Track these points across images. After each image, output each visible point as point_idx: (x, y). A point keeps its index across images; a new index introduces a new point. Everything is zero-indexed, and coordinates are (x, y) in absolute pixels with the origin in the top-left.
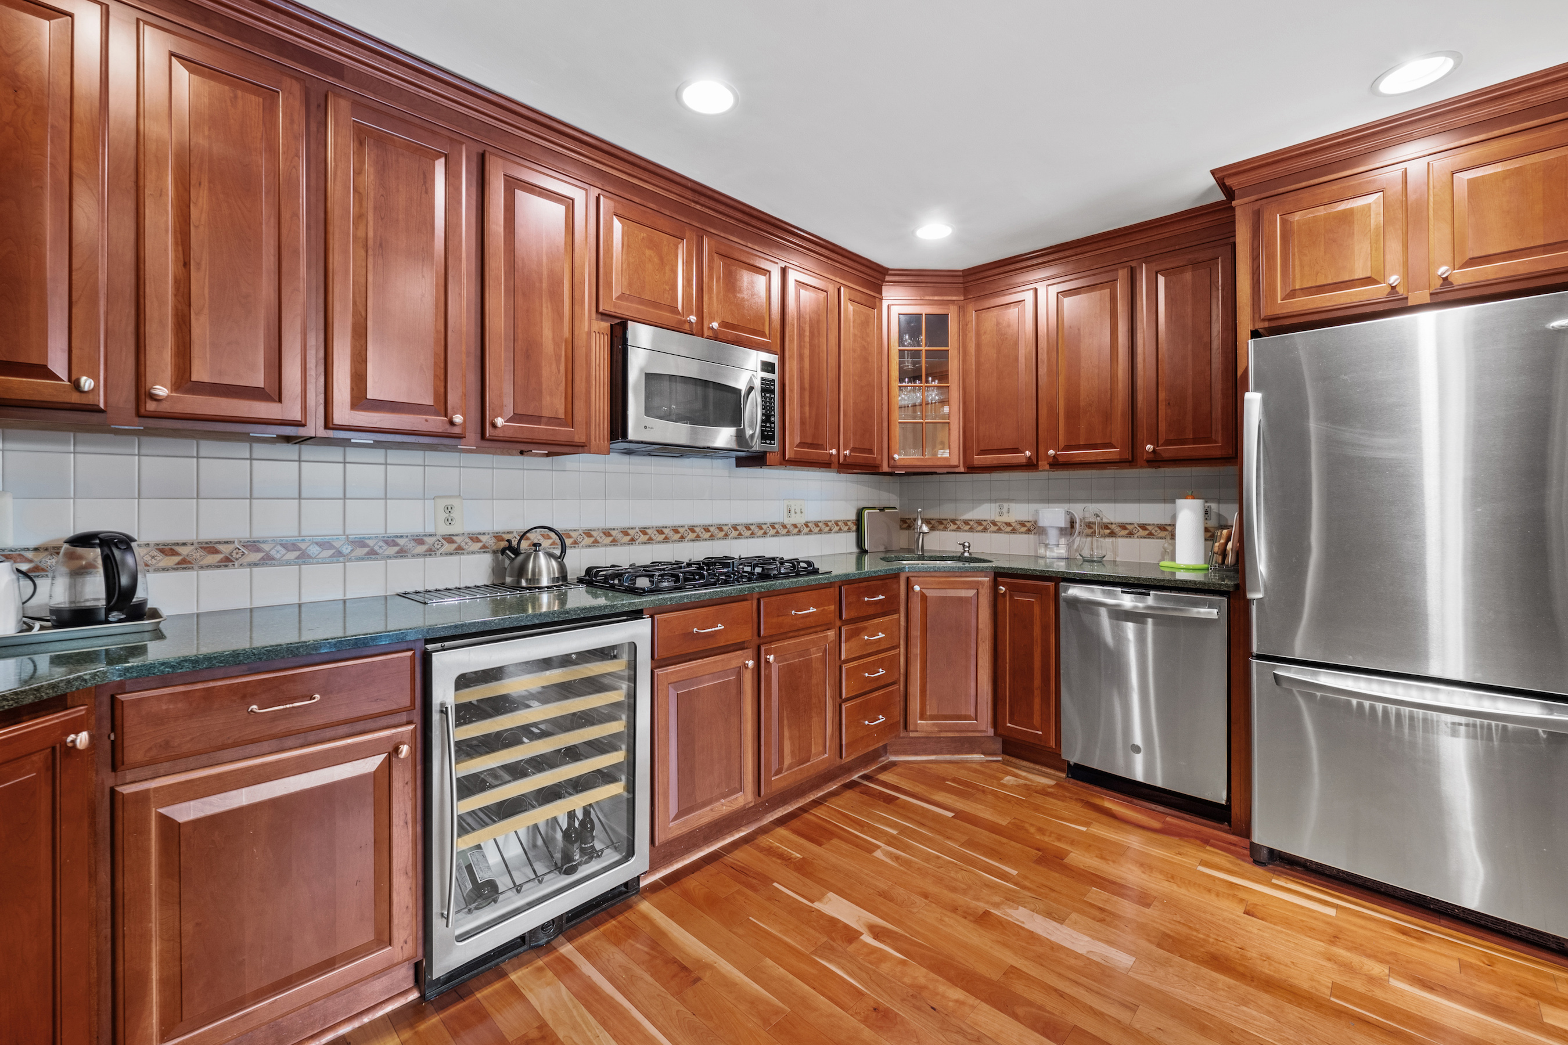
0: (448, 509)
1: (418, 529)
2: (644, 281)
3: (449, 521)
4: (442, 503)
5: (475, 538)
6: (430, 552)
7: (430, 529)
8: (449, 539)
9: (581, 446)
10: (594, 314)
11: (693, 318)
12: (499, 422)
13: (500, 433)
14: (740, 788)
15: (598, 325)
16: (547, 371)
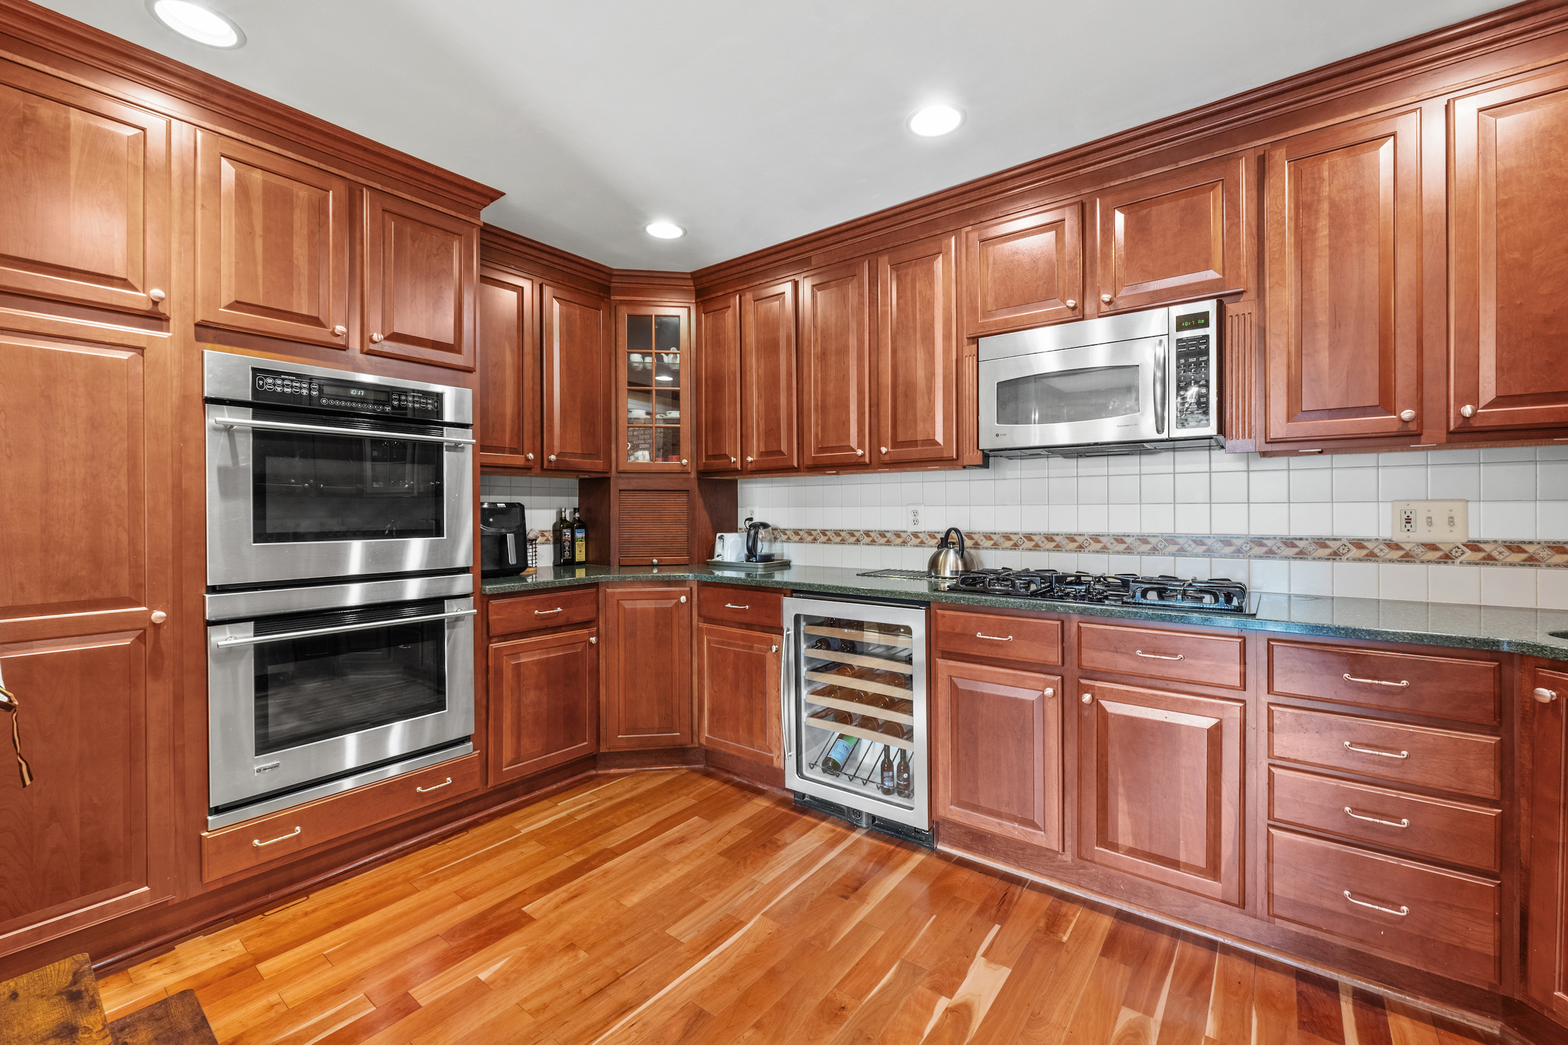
0: (915, 513)
1: (898, 528)
2: (1012, 290)
3: (916, 522)
4: (911, 508)
5: (932, 535)
6: (904, 543)
7: (904, 528)
8: (915, 535)
9: (952, 460)
10: (965, 341)
11: (1071, 303)
12: (884, 450)
13: (887, 458)
14: (1041, 825)
15: (969, 349)
16: (921, 404)
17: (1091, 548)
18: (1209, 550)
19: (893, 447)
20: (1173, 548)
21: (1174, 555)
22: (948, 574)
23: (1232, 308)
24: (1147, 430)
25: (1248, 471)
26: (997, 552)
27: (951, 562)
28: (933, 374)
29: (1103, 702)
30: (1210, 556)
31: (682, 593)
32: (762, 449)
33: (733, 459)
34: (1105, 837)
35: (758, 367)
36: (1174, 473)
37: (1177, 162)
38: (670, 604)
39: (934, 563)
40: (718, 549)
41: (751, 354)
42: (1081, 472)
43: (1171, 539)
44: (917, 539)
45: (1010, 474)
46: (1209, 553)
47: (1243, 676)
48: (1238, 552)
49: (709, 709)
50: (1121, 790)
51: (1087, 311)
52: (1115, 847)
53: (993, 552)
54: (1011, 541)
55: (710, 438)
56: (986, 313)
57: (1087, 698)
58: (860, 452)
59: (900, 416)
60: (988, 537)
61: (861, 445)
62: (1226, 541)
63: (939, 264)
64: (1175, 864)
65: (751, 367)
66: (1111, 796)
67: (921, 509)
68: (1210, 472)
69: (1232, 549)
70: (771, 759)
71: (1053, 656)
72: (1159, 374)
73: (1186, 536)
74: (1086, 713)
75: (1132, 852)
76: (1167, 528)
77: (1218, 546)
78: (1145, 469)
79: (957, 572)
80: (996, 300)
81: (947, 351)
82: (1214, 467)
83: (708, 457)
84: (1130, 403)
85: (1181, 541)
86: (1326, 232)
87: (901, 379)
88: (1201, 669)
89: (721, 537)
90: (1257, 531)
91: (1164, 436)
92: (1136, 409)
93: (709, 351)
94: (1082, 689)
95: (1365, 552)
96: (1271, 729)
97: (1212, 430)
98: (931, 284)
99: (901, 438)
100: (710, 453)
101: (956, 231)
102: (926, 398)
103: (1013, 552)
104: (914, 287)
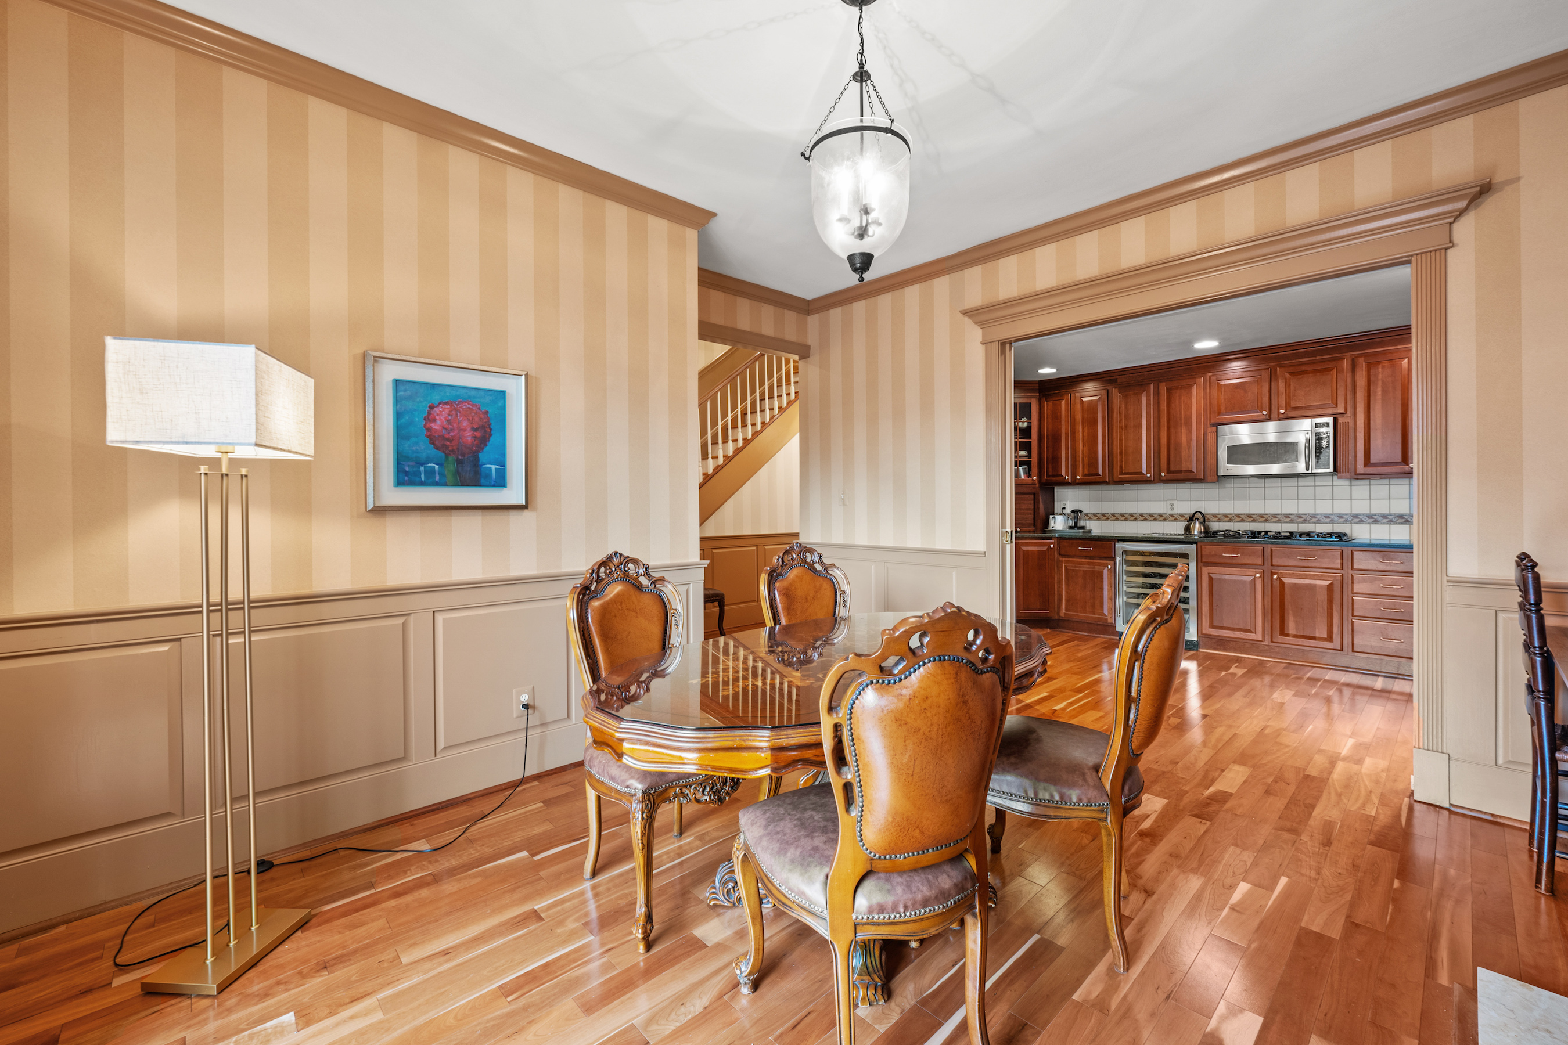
0: (1172, 505)
1: (1161, 512)
3: (1172, 509)
4: (1169, 502)
5: (1182, 515)
6: (1165, 520)
7: (1165, 512)
8: (1172, 515)
9: (1201, 479)
10: (1209, 425)
11: (1265, 412)
12: (1163, 474)
13: (1165, 478)
14: (1253, 631)
15: (1211, 430)
16: (1184, 453)
17: (1272, 520)
18: (1332, 520)
19: (1167, 473)
20: (1314, 520)
21: (1315, 523)
22: (1196, 533)
23: (1341, 420)
24: (1301, 468)
25: (1351, 485)
26: (1220, 523)
27: (1197, 528)
28: (1191, 440)
29: (1282, 579)
30: (1333, 523)
31: (1052, 543)
32: (1086, 472)
33: (1067, 477)
34: (1283, 633)
35: (1083, 432)
36: (1315, 486)
37: (1315, 357)
38: (1045, 548)
39: (1187, 529)
40: (1052, 523)
41: (1079, 424)
42: (1267, 485)
43: (1313, 516)
44: (1174, 518)
45: (1228, 485)
46: (1332, 522)
47: (1342, 564)
48: (1346, 521)
49: (1066, 599)
50: (1290, 612)
51: (1272, 416)
52: (1288, 635)
53: (1218, 523)
54: (1227, 517)
55: (1050, 466)
56: (1220, 413)
57: (1275, 577)
58: (1149, 475)
59: (1172, 459)
60: (1215, 516)
61: (1148, 471)
62: (1340, 516)
63: (1194, 389)
64: (1314, 638)
65: (1079, 431)
66: (1286, 615)
67: (1175, 503)
68: (1333, 486)
69: (1343, 520)
70: (1107, 619)
71: (1260, 561)
72: (1307, 445)
73: (1321, 514)
74: (1274, 583)
75: (1295, 636)
76: (1311, 511)
77: (1336, 519)
78: (1300, 484)
79: (1201, 532)
80: (1226, 408)
81: (1198, 430)
82: (1335, 483)
83: (1048, 476)
84: (1293, 457)
85: (1318, 517)
86: (1380, 393)
87: (1172, 442)
88: (1325, 562)
89: (1054, 518)
90: (1355, 512)
91: (1310, 471)
92: (1297, 460)
93: (1050, 421)
94: (1273, 574)
95: (1404, 520)
96: (1353, 583)
97: (1331, 470)
98: (1190, 398)
99: (1172, 469)
100: (1050, 474)
101: (1204, 374)
102: (1187, 451)
103: (1229, 523)
104: (1180, 399)
